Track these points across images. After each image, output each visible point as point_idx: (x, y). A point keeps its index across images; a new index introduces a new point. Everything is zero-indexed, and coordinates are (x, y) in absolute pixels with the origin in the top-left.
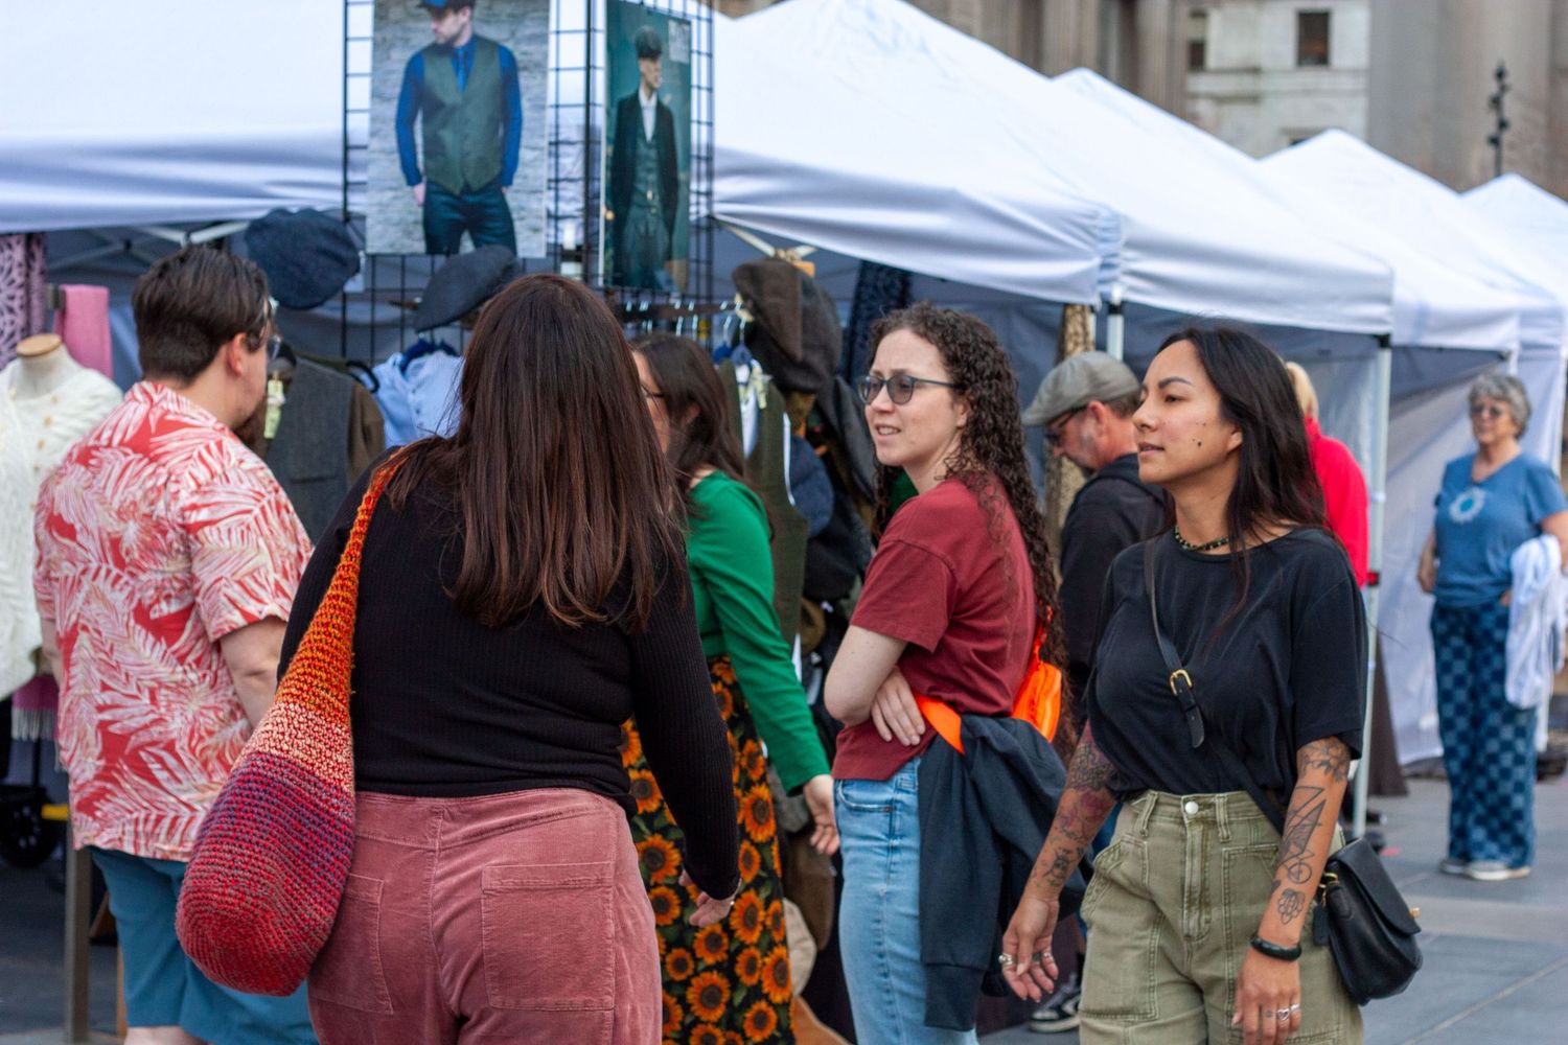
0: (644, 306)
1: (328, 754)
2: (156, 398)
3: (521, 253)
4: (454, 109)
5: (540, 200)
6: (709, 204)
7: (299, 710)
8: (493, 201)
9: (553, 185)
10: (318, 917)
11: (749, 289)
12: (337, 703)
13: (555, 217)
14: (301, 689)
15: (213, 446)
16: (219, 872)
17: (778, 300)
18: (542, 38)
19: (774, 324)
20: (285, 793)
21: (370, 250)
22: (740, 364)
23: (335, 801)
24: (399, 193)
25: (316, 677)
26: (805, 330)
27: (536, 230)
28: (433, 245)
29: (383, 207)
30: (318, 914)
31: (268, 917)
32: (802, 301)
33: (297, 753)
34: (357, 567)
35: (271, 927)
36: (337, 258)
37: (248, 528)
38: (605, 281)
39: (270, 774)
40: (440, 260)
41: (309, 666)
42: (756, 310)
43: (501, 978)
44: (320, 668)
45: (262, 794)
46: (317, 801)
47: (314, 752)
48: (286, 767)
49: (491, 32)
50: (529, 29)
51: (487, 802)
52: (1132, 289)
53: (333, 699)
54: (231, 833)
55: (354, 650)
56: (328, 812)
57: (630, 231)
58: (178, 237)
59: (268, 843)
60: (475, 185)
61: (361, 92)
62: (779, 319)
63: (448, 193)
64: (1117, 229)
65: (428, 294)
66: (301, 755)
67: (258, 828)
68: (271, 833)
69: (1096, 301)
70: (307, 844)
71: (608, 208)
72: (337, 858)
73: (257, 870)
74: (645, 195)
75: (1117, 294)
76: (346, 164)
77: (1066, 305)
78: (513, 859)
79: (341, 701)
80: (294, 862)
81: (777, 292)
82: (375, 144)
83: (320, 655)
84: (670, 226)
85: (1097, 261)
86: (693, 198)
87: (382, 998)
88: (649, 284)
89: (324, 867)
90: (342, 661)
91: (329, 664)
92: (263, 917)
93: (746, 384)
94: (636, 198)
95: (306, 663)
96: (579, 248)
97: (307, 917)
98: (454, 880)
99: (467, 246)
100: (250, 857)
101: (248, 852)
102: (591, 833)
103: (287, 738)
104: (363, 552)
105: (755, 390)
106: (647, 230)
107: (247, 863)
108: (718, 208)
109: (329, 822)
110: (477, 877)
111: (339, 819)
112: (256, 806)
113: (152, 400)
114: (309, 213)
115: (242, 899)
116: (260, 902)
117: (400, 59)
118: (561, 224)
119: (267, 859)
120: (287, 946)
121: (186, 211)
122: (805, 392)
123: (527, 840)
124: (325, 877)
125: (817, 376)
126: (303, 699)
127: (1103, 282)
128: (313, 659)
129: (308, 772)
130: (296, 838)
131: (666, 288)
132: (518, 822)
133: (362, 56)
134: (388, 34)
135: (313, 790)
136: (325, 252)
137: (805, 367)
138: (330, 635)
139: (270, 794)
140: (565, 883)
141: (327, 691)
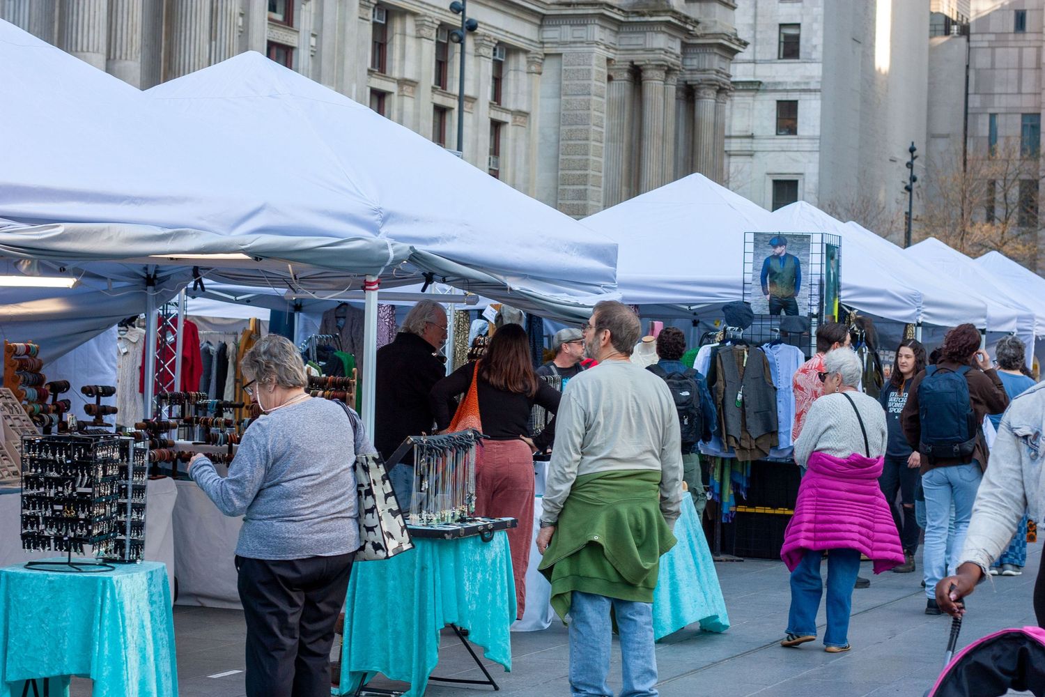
3: (800, 315)
4: (779, 274)
5: (806, 301)
8: (791, 300)
9: (810, 296)
13: (810, 305)
18: (808, 255)
21: (756, 313)
27: (805, 309)
28: (772, 312)
29: (756, 301)
49: (792, 253)
50: (804, 252)
52: (923, 318)
57: (828, 309)
58: (687, 307)
60: (786, 296)
61: (749, 268)
63: (777, 298)
64: (920, 298)
69: (915, 323)
71: (826, 303)
74: (831, 299)
75: (920, 320)
76: (744, 288)
77: (907, 324)
82: (754, 283)
85: (916, 309)
94: (829, 300)
96: (817, 314)
99: (783, 313)
108: (842, 300)
117: (762, 260)
118: (812, 307)
121: (687, 300)
127: (918, 316)
133: (750, 258)
134: (759, 251)
136: (747, 315)
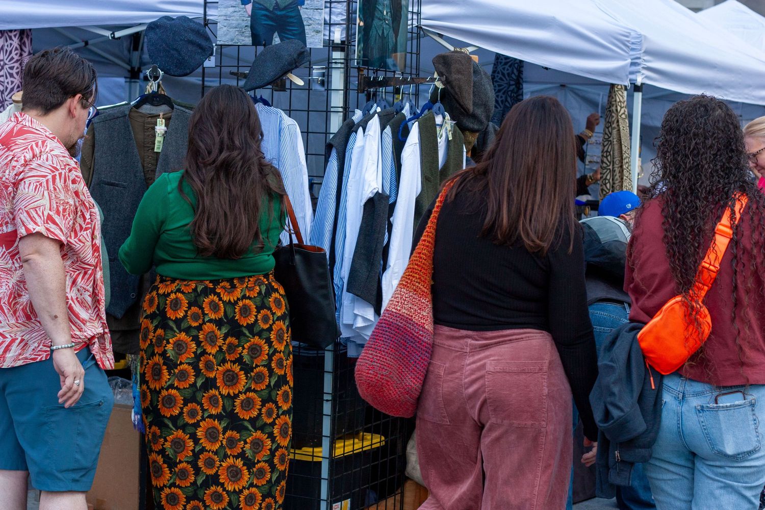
0: (381, 78)
1: (419, 311)
2: (20, 119)
3: (308, 46)
5: (320, 14)
6: (419, 20)
7: (406, 292)
8: (292, 14)
9: (328, 5)
10: (412, 384)
11: (443, 70)
12: (424, 289)
13: (329, 24)
14: (407, 282)
15: (40, 143)
16: (367, 363)
17: (460, 76)
19: (457, 90)
20: (398, 329)
21: (218, 43)
22: (437, 114)
23: (421, 333)
24: (237, 9)
25: (414, 277)
26: (474, 96)
27: (318, 32)
28: (256, 41)
29: (227, 17)
30: (412, 382)
31: (389, 383)
32: (473, 78)
33: (404, 311)
34: (435, 227)
35: (391, 388)
36: (200, 46)
37: (41, 185)
38: (358, 63)
39: (391, 320)
40: (261, 49)
41: (411, 272)
42: (447, 82)
43: (495, 410)
44: (416, 273)
45: (387, 329)
46: (413, 332)
47: (412, 311)
48: (399, 317)
51: (490, 334)
52: (647, 77)
53: (422, 287)
54: (373, 346)
55: (433, 264)
56: (418, 337)
57: (373, 33)
58: (108, 34)
59: (389, 351)
60: (282, 5)
62: (460, 88)
63: (267, 9)
64: (640, 43)
65: (253, 67)
66: (406, 312)
67: (384, 344)
68: (390, 347)
69: (627, 83)
70: (408, 352)
71: (360, 20)
72: (422, 358)
73: (383, 363)
74: (382, 13)
75: (639, 80)
78: (500, 358)
79: (426, 288)
80: (403, 359)
81: (459, 72)
83: (416, 267)
84: (396, 32)
85: (629, 61)
86: (410, 16)
87: (444, 417)
88: (384, 66)
89: (416, 362)
90: (426, 270)
91: (420, 271)
92: (387, 384)
93: (441, 126)
94: (377, 14)
95: (410, 270)
96: (343, 42)
97: (407, 384)
98: (474, 366)
99: (277, 40)
100: (380, 357)
101: (379, 355)
102: (537, 347)
103: (400, 304)
104: (438, 220)
105: (446, 129)
106: (383, 33)
107: (378, 360)
108: (423, 22)
109: (418, 342)
110: (484, 366)
111: (423, 341)
112: (384, 334)
113: (18, 121)
114: (184, 19)
115: (376, 376)
116: (384, 377)
118: (332, 29)
119: (388, 358)
120: (400, 397)
122: (473, 131)
123: (506, 349)
124: (416, 367)
125: (481, 122)
126: (408, 287)
127: (632, 73)
128: (413, 268)
129: (410, 319)
130: (404, 349)
131: (392, 69)
132: (503, 342)
135: (412, 327)
137: (474, 116)
138: (421, 258)
139: (391, 329)
140: (523, 370)
141: (419, 283)
